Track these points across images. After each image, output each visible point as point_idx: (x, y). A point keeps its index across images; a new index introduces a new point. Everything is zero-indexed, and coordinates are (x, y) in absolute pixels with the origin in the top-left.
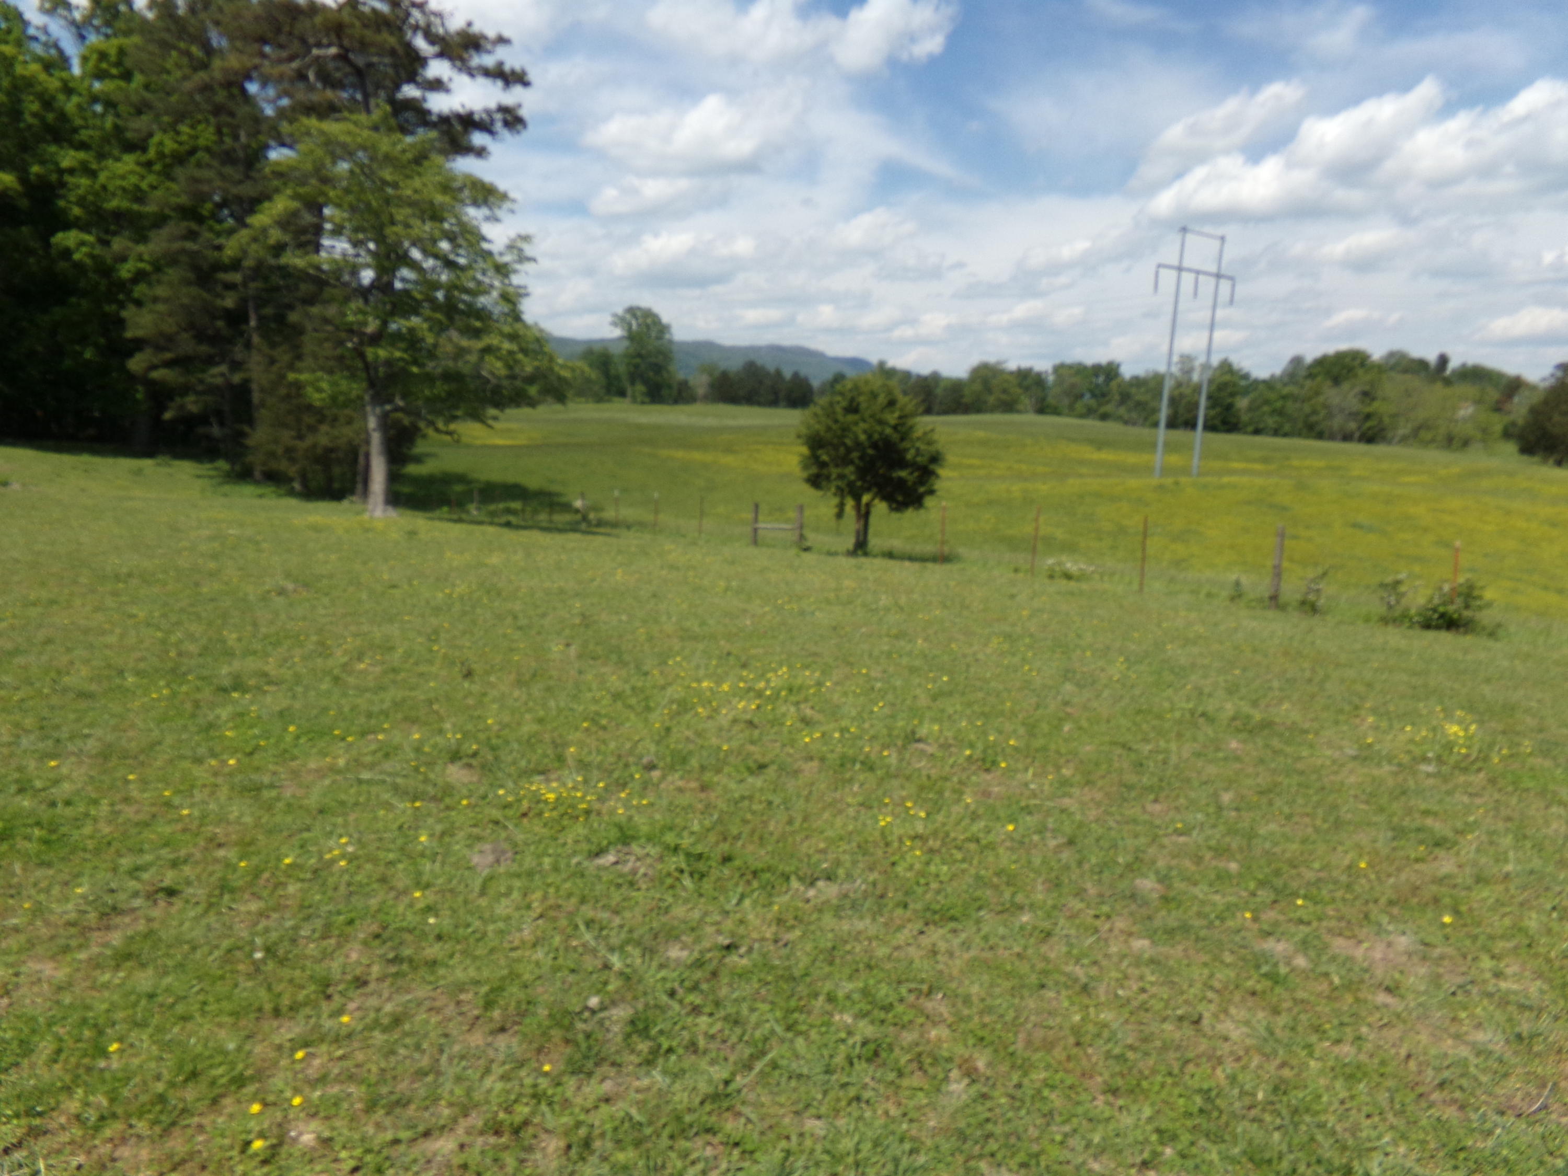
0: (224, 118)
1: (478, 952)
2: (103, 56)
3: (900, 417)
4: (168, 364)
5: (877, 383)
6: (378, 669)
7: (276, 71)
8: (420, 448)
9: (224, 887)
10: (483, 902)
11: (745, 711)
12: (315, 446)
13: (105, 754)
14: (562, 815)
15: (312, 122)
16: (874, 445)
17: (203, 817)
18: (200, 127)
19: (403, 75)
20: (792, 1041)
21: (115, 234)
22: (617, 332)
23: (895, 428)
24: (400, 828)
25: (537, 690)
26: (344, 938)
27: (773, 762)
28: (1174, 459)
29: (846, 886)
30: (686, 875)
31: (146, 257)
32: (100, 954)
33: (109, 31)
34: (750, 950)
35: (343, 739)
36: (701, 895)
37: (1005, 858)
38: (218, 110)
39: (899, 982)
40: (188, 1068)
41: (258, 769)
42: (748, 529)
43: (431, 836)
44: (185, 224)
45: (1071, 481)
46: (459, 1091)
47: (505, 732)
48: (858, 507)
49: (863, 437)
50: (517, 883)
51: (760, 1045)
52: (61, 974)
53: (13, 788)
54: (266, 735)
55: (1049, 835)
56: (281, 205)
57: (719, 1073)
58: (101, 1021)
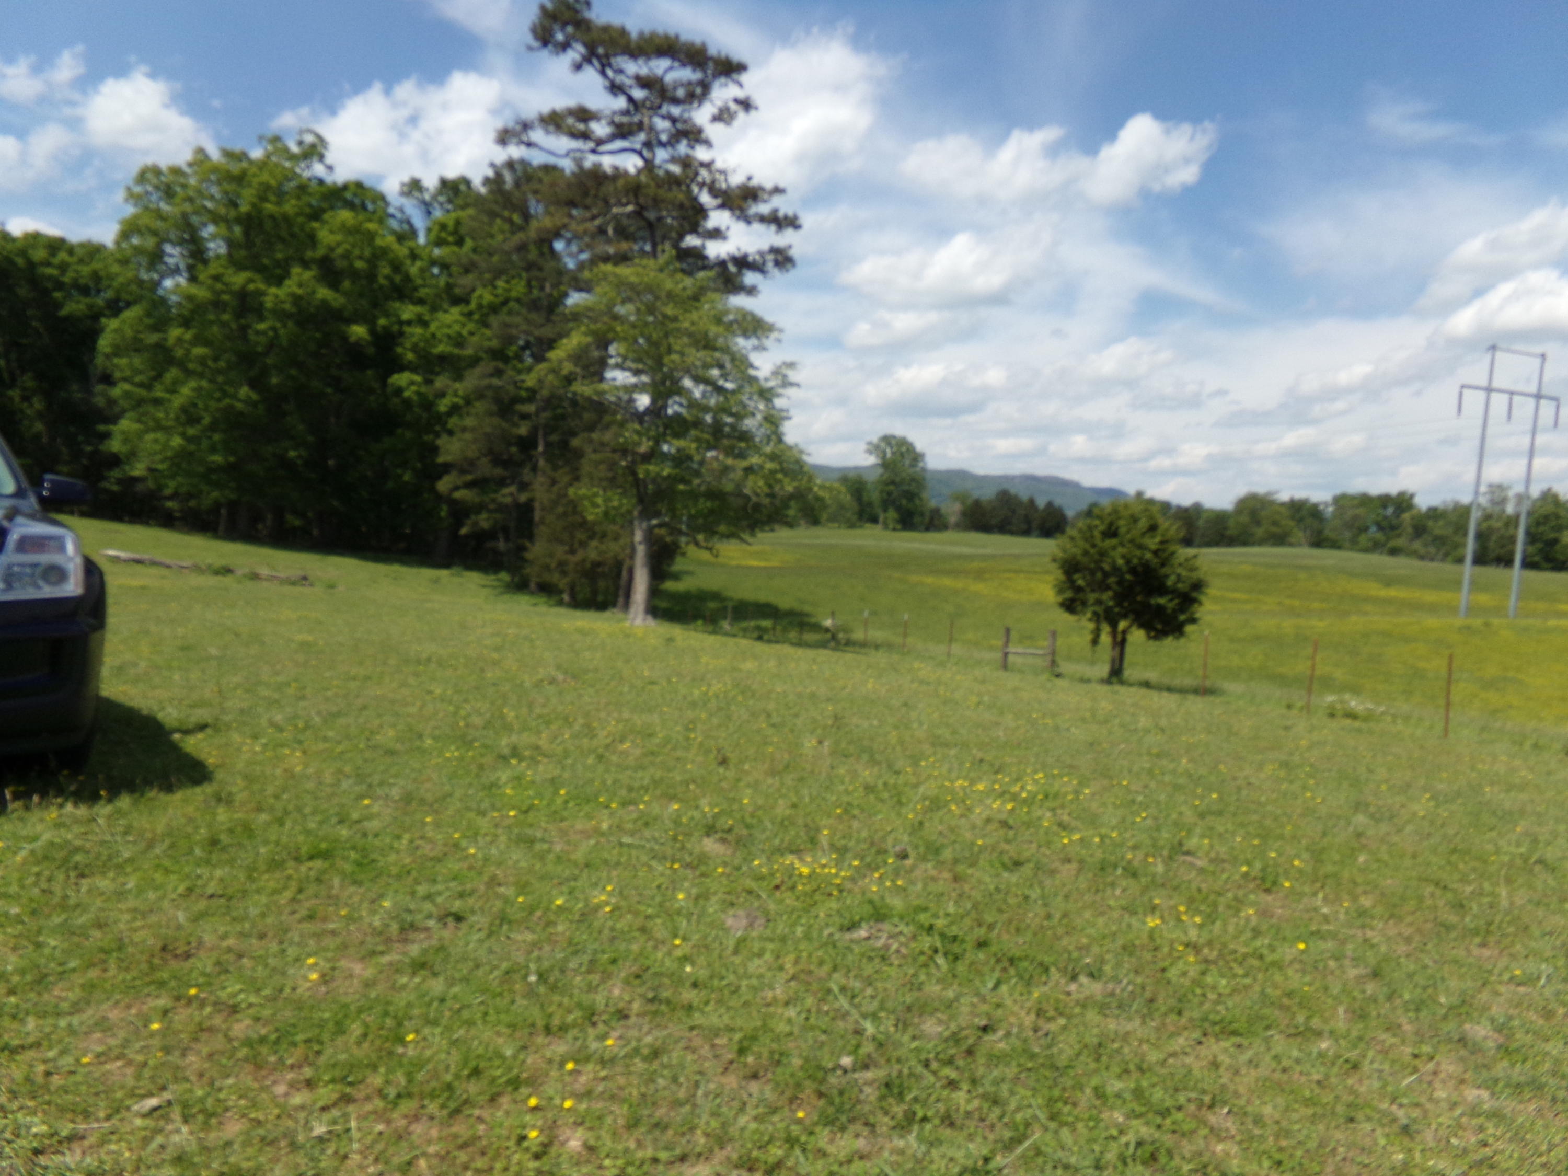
0: (535, 273)
1: (731, 1004)
2: (443, 227)
3: (1162, 543)
4: (468, 485)
5: (1137, 509)
6: (638, 752)
7: (580, 228)
8: (679, 565)
9: (503, 919)
10: (737, 960)
11: (999, 811)
12: (584, 560)
13: (408, 798)
14: (815, 891)
15: (608, 268)
16: (1133, 570)
17: (486, 860)
18: (514, 282)
19: (687, 226)
20: (1056, 1132)
21: (438, 374)
22: (871, 460)
23: (1156, 553)
24: (659, 887)
25: (789, 779)
26: (607, 976)
27: (1028, 861)
28: (1483, 599)
29: (1110, 986)
30: (940, 954)
31: (461, 393)
32: (400, 961)
33: (450, 207)
34: (1008, 1034)
35: (607, 807)
36: (954, 976)
37: (1295, 979)
38: (530, 266)
39: (1177, 1090)
40: (473, 1064)
41: (531, 825)
42: (999, 655)
43: (689, 895)
44: (494, 364)
45: (1354, 618)
46: (714, 1124)
47: (760, 813)
48: (1114, 633)
49: (1120, 562)
50: (770, 946)
51: (1021, 1128)
52: (369, 973)
53: (334, 820)
54: (540, 795)
55: (1347, 962)
56: (575, 340)
57: (977, 1149)
58: (400, 1014)
